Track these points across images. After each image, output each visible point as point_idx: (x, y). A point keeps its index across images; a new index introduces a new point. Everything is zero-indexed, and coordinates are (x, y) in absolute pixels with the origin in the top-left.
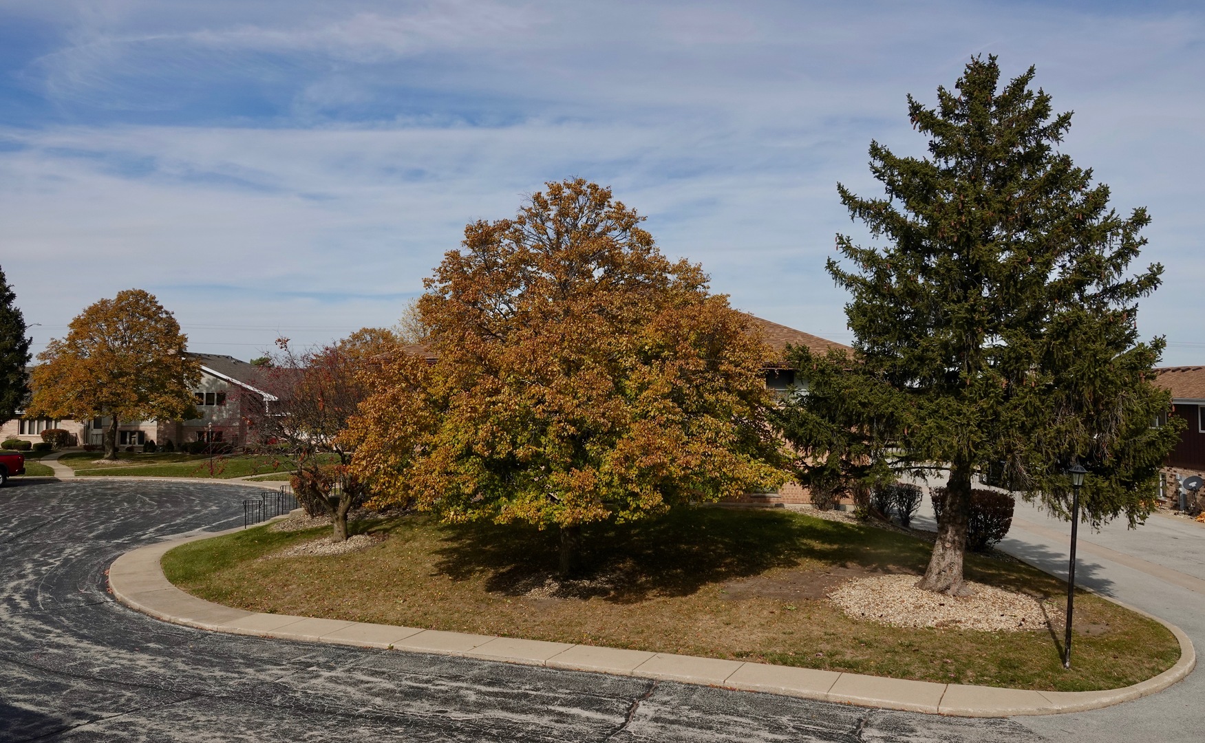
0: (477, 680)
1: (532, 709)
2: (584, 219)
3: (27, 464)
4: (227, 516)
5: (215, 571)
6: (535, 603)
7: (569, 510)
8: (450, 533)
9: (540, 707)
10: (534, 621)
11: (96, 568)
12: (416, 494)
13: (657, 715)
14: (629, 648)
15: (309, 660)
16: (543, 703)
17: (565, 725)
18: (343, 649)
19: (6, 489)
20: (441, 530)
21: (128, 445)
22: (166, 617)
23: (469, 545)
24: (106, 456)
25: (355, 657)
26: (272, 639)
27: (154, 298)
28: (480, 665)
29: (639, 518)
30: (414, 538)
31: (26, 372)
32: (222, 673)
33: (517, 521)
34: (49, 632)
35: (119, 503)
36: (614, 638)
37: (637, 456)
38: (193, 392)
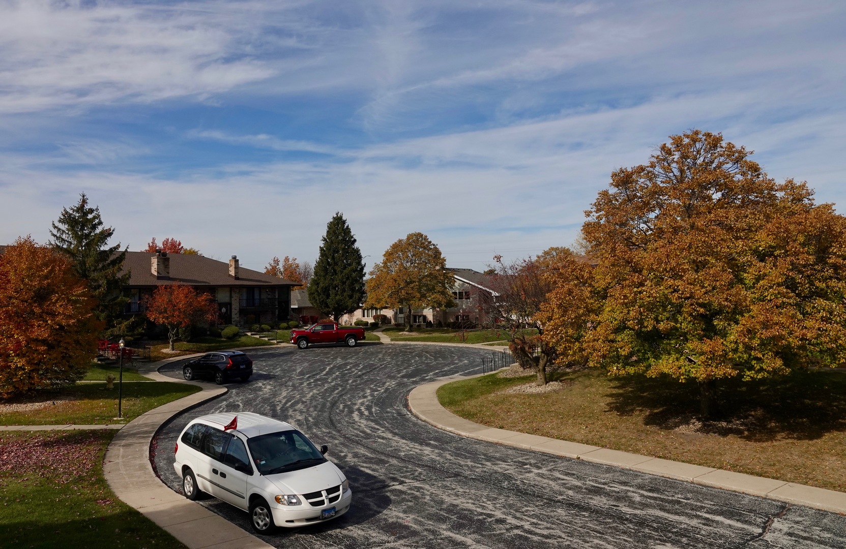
0: (641, 487)
1: (683, 512)
2: (702, 159)
3: (366, 334)
4: (474, 367)
5: (467, 400)
6: (683, 436)
7: (703, 369)
8: (616, 383)
9: (690, 512)
10: (683, 449)
11: (402, 395)
12: (588, 355)
13: (791, 531)
14: (763, 476)
15: (525, 461)
16: (692, 509)
17: (711, 528)
18: (546, 456)
19: (357, 348)
20: (610, 380)
21: (417, 324)
22: (440, 426)
23: (631, 392)
24: (406, 330)
25: (554, 462)
26: (501, 445)
27: (426, 237)
28: (642, 476)
29: (764, 377)
30: (591, 385)
31: (364, 282)
32: (472, 463)
33: (664, 376)
34: (378, 429)
35: (414, 357)
36: (749, 467)
37: (758, 330)
38: (450, 292)
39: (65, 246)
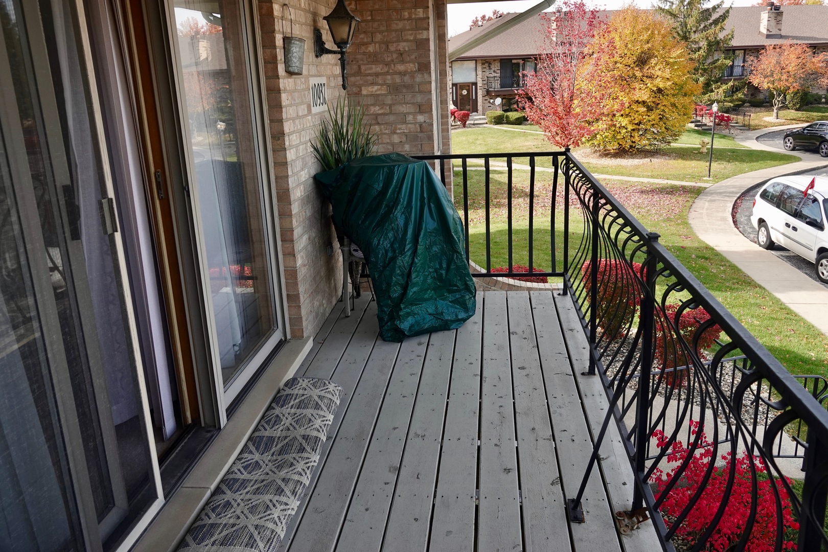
39: (667, 7)
